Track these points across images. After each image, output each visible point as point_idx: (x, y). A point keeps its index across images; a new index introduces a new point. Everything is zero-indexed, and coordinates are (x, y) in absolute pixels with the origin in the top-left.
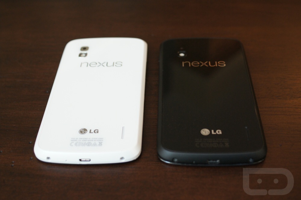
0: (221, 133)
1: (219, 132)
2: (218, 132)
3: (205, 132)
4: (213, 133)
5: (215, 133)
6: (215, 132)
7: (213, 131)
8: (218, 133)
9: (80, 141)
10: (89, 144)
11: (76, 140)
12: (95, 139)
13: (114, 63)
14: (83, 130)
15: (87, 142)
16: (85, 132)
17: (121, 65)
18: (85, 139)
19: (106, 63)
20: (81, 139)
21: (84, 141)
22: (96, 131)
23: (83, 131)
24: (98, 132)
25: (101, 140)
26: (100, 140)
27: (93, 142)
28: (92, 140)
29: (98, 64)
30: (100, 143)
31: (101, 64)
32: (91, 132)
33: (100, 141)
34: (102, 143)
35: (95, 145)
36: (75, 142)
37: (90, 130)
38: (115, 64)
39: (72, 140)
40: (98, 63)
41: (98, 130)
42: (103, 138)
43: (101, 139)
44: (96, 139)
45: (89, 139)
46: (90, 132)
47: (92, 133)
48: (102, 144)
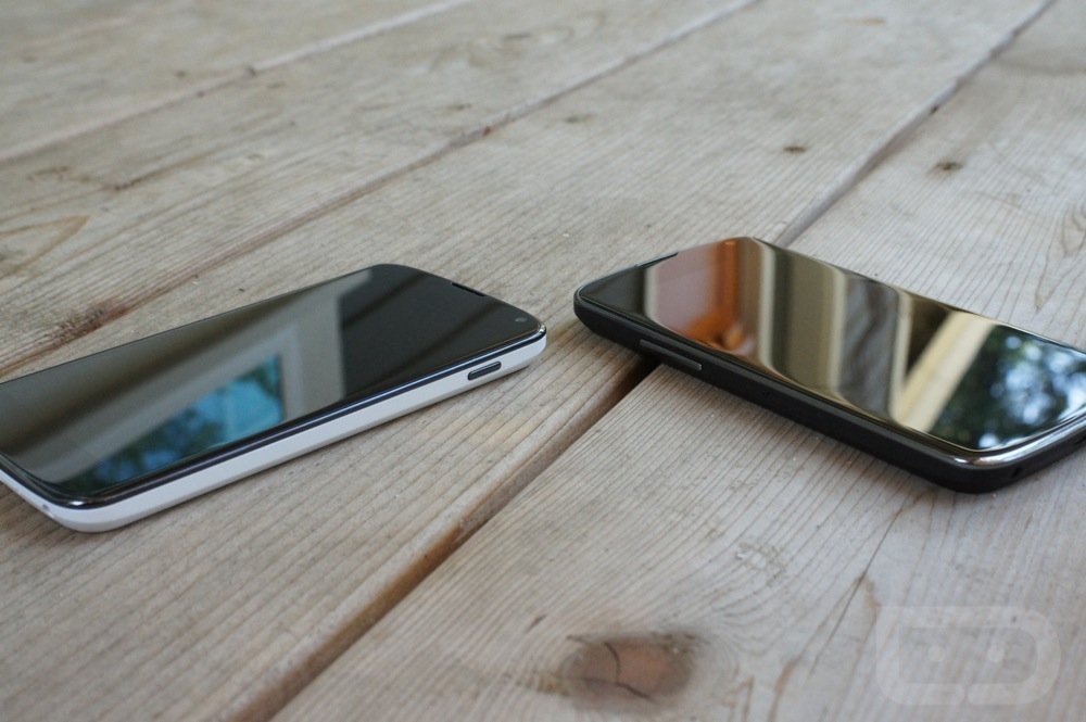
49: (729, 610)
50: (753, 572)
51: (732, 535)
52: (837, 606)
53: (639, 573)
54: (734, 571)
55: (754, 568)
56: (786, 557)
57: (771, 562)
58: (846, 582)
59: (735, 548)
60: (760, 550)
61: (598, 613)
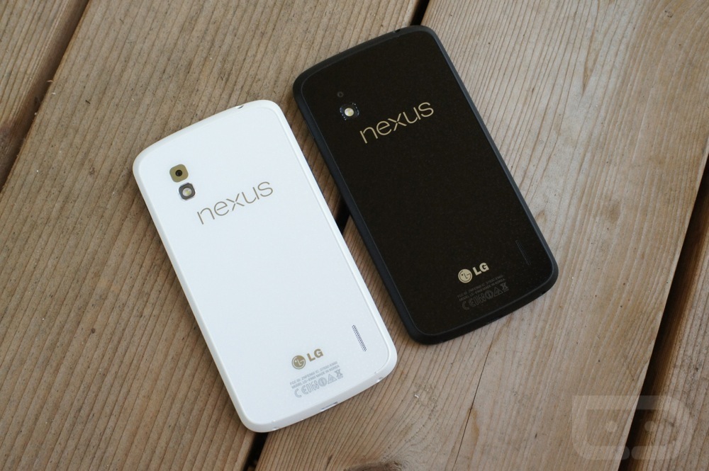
0: (487, 268)
1: (484, 268)
2: (483, 266)
3: (465, 276)
4: (477, 273)
5: (480, 272)
6: (478, 270)
7: (474, 269)
8: (484, 271)
9: (306, 382)
10: (323, 383)
11: (299, 384)
12: (325, 368)
13: (254, 188)
14: (296, 359)
15: (317, 379)
16: (302, 363)
17: (270, 191)
18: (311, 374)
19: (241, 196)
20: (305, 377)
21: (312, 379)
22: (319, 354)
23: (299, 362)
24: (322, 354)
25: (336, 367)
26: (334, 368)
27: (326, 376)
28: (324, 373)
29: (230, 205)
30: (336, 372)
31: (235, 202)
32: (312, 358)
33: (335, 370)
34: (339, 370)
35: (332, 379)
36: (300, 387)
37: (308, 355)
38: (259, 192)
39: (293, 385)
40: (227, 202)
41: (319, 350)
42: (336, 363)
43: (333, 364)
44: (327, 367)
45: (316, 372)
46: (311, 360)
47: (314, 359)
48: (341, 372)
49: (413, 442)
50: (423, 408)
51: (412, 375)
52: (459, 433)
53: (371, 415)
54: (413, 408)
55: (422, 405)
56: (437, 392)
57: (430, 399)
58: (464, 413)
59: (414, 389)
60: (424, 389)
61: (355, 451)
